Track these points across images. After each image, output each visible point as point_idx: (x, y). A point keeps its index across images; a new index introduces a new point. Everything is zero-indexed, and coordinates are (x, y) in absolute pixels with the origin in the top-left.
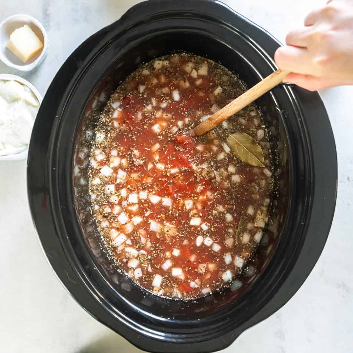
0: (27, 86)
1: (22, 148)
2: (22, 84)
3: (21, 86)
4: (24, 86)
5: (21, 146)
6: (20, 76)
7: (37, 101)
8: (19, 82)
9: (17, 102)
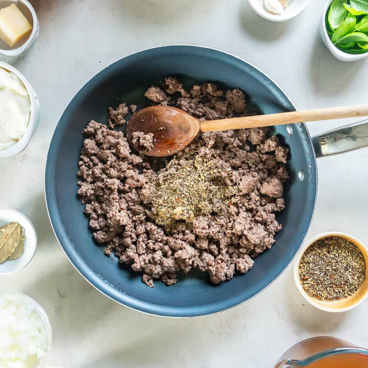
0: (13, 73)
1: (8, 144)
2: (8, 71)
3: (7, 73)
4: (11, 73)
5: (7, 142)
6: (6, 62)
7: (25, 90)
8: (5, 69)
9: (3, 91)
